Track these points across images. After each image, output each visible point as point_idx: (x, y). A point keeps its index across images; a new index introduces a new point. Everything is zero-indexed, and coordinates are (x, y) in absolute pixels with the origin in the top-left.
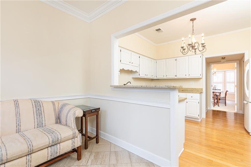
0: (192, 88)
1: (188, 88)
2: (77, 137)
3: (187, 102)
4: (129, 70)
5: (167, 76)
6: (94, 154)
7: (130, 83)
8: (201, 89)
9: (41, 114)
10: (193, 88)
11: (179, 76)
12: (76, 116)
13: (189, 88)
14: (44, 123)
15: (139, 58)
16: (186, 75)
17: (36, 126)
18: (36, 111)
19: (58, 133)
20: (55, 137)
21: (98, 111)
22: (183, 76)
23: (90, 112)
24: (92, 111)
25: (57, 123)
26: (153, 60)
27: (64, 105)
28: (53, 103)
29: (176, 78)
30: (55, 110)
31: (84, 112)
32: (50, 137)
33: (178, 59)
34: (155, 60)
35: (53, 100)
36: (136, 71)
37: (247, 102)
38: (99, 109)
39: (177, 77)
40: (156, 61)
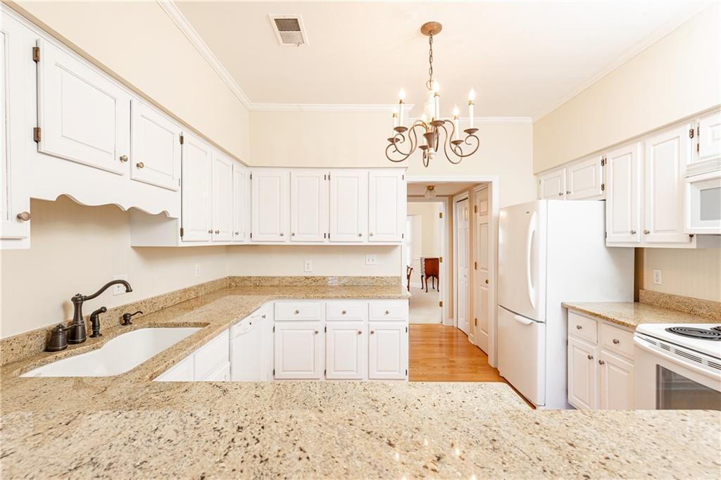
0: (374, 278)
1: (359, 276)
3: (372, 333)
5: (293, 235)
8: (396, 279)
10: (375, 275)
11: (338, 239)
13: (362, 275)
15: (182, 143)
16: (360, 235)
22: (352, 239)
26: (237, 166)
29: (326, 242)
33: (334, 173)
34: (247, 166)
36: (164, 214)
37: (532, 321)
39: (331, 239)
40: (247, 172)
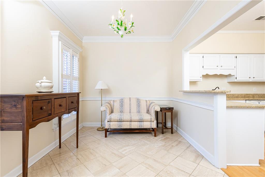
2: (153, 122)
4: (216, 74)
6: (165, 137)
7: (218, 88)
9: (140, 106)
12: (155, 110)
14: (140, 111)
15: (236, 58)
17: (137, 112)
18: (138, 104)
19: (143, 116)
20: (141, 117)
21: (172, 110)
23: (165, 109)
24: (166, 109)
25: (147, 113)
27: (151, 103)
28: (146, 101)
30: (147, 105)
31: (161, 108)
32: (139, 117)
35: (147, 99)
36: (230, 74)
38: (173, 108)
